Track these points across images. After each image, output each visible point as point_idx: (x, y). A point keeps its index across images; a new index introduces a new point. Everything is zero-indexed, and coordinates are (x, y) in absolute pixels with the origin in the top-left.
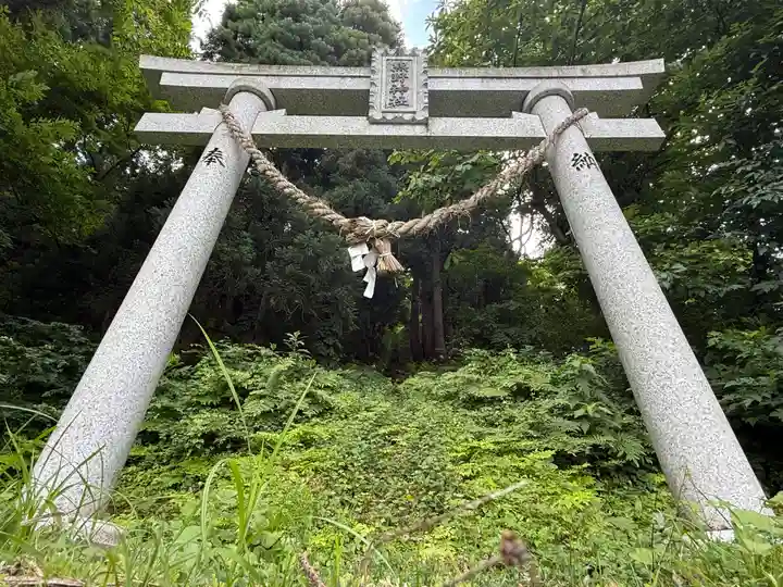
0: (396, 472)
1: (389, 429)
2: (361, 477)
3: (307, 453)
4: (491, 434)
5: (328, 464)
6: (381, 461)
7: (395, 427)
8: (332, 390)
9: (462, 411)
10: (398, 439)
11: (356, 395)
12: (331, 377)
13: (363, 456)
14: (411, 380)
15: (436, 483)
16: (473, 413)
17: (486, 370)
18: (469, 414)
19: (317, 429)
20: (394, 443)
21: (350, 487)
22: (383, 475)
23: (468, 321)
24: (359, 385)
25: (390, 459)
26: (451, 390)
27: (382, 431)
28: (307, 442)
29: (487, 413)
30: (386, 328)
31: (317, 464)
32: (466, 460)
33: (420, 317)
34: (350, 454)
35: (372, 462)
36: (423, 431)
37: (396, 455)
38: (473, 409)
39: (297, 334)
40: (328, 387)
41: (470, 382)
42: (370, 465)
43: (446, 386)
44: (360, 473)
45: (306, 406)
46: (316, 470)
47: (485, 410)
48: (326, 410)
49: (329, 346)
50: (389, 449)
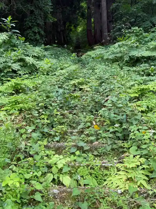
0: (83, 109)
1: (77, 81)
2: (59, 113)
3: (13, 98)
4: (151, 80)
5: (30, 105)
6: (72, 102)
7: (81, 80)
8: (38, 58)
9: (126, 68)
10: (84, 87)
11: (54, 61)
12: (37, 50)
13: (59, 98)
14: (89, 53)
15: (119, 117)
16: (134, 68)
17: (141, 41)
18: (132, 69)
19: (26, 82)
20: (81, 89)
21: (49, 122)
22: (75, 111)
23: (126, 14)
24: (56, 56)
25: (79, 100)
26: (118, 55)
27: (72, 82)
28: (17, 90)
29: (145, 68)
30: (72, 27)
31: (21, 105)
32: (138, 99)
33: (92, 20)
34: (48, 97)
35: (66, 102)
36: (102, 81)
37: (84, 97)
38: (133, 66)
39: (9, 18)
40: (35, 56)
41: (131, 48)
42: (65, 105)
43: (114, 53)
44: (58, 111)
45: (19, 68)
46: (21, 111)
47: (143, 66)
48: (33, 70)
49: (35, 33)
50: (78, 94)
